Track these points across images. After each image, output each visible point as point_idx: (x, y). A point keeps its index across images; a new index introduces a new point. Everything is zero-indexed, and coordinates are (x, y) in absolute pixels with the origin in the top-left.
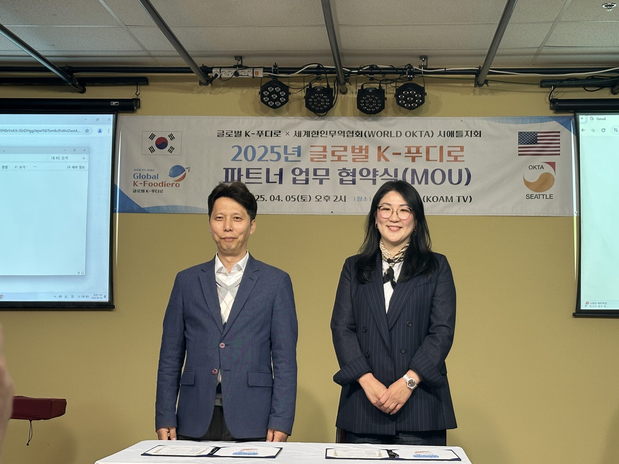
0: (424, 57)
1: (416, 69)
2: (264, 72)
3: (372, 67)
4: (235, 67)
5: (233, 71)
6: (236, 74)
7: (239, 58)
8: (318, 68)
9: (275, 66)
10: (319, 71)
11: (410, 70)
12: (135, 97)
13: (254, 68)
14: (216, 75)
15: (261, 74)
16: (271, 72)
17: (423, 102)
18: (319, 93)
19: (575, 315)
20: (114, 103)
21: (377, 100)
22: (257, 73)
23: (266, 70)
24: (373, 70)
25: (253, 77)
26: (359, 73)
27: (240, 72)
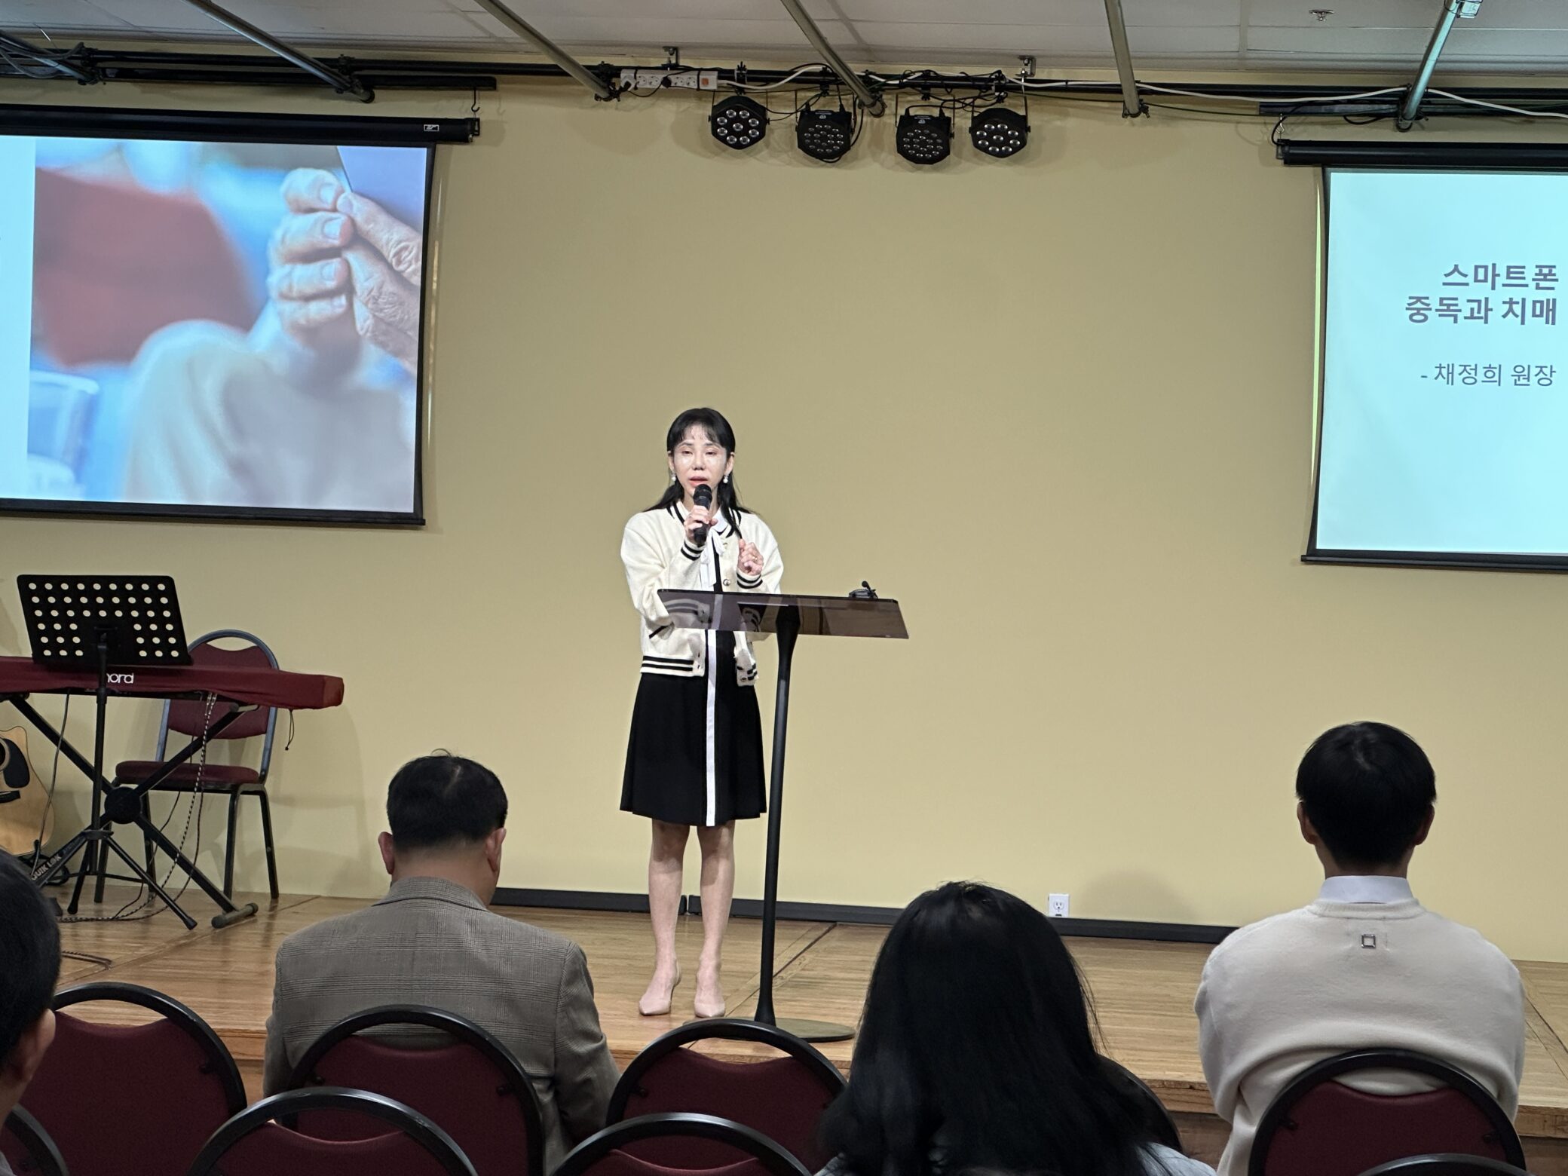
0: (1030, 60)
1: (1010, 82)
2: (720, 78)
3: (926, 75)
4: (664, 68)
5: (661, 75)
6: (666, 82)
7: (674, 50)
8: (824, 73)
9: (741, 68)
10: (825, 81)
11: (1000, 85)
12: (471, 116)
13: (699, 71)
14: (628, 85)
15: (713, 82)
16: (733, 80)
17: (1024, 144)
18: (823, 122)
19: (1304, 560)
20: (430, 127)
21: (935, 139)
22: (706, 82)
23: (723, 74)
25: (698, 89)
26: (901, 86)
27: (673, 78)
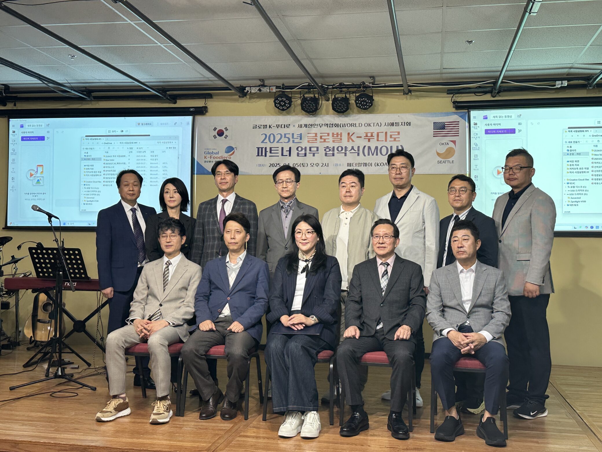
0: (373, 77)
1: (367, 85)
2: (276, 88)
3: (341, 84)
4: (259, 86)
5: (258, 88)
6: (260, 90)
7: (262, 80)
8: (309, 85)
9: (283, 85)
10: (309, 87)
11: (363, 85)
12: (204, 105)
13: (270, 86)
14: (248, 91)
15: (274, 90)
16: (281, 89)
17: (372, 105)
18: (308, 101)
20: (192, 109)
21: (344, 105)
22: (272, 89)
23: (277, 87)
24: (341, 86)
25: (270, 92)
26: (333, 88)
27: (261, 89)
